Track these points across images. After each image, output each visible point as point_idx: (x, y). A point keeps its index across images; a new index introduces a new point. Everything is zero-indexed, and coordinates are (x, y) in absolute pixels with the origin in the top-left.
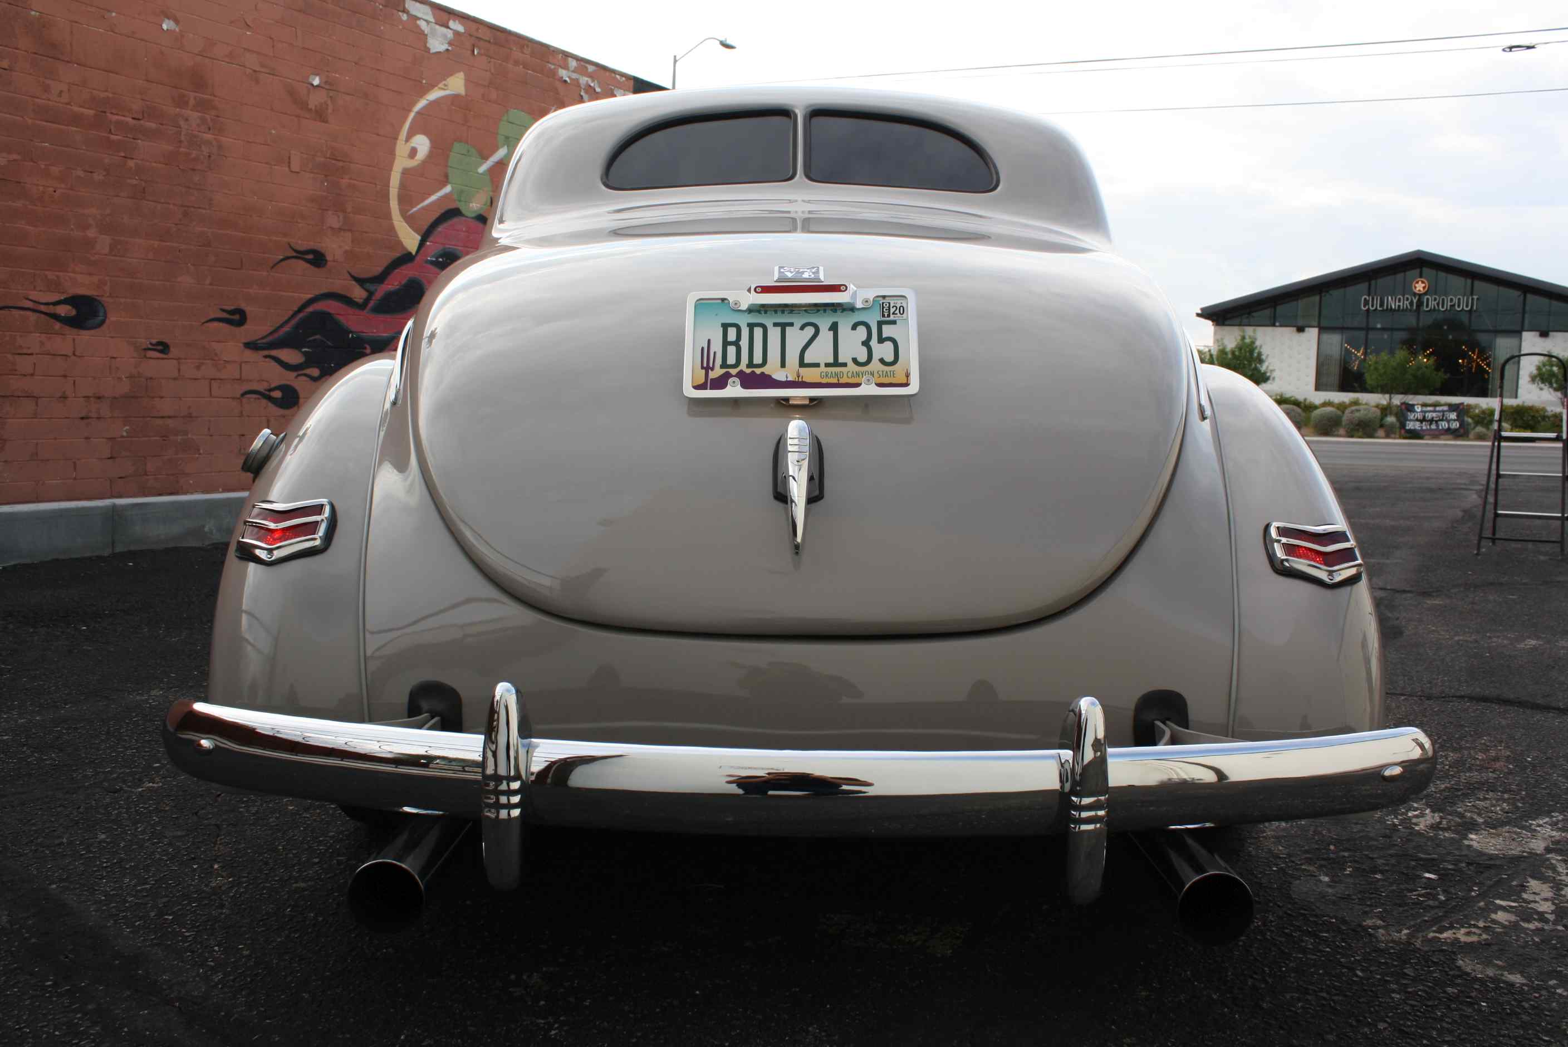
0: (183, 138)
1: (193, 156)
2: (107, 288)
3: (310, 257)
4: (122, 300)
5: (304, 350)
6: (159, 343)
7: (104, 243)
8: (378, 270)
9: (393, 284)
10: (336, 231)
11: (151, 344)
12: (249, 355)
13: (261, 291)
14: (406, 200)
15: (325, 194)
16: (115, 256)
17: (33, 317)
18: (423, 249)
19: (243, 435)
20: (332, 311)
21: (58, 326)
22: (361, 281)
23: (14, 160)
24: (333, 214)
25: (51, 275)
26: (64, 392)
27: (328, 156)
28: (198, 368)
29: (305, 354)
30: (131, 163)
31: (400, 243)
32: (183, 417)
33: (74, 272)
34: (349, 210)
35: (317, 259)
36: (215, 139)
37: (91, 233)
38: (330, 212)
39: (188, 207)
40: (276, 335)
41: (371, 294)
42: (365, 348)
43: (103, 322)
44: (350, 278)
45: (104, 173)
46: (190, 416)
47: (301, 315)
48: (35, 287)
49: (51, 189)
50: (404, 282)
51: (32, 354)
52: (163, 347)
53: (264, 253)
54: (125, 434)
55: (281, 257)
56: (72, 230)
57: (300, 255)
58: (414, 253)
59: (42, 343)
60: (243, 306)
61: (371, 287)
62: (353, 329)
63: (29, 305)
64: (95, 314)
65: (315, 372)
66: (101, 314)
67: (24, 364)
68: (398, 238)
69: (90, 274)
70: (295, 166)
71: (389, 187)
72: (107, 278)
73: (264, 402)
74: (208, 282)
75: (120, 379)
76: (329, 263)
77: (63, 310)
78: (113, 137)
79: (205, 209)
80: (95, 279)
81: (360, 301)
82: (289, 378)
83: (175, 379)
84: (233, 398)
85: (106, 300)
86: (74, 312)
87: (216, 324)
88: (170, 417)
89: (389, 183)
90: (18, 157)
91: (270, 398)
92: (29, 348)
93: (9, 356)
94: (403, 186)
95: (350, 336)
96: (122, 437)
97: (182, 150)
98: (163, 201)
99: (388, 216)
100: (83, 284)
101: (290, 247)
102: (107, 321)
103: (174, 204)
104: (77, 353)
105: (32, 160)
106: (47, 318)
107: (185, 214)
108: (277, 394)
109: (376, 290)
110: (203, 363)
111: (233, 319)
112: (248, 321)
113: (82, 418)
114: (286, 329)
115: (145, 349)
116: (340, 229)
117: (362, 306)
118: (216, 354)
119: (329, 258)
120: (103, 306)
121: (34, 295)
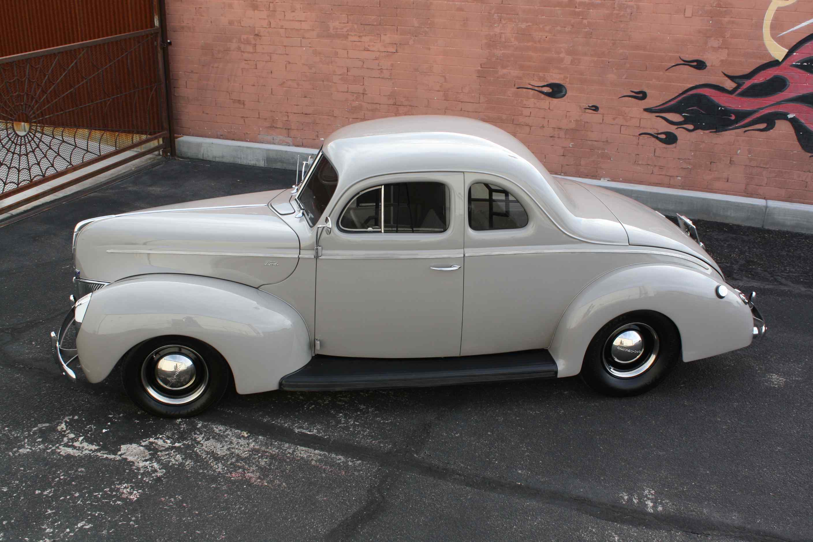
0: (616, 6)
1: (621, 14)
2: (568, 80)
3: (695, 64)
4: (576, 86)
5: (683, 114)
6: (593, 106)
7: (568, 59)
8: (747, 70)
9: (760, 79)
10: (715, 49)
11: (589, 106)
12: (647, 115)
13: (657, 83)
14: (776, 27)
15: (710, 28)
16: (573, 65)
17: (532, 92)
18: (789, 58)
19: (638, 155)
20: (706, 94)
21: (543, 96)
22: (732, 78)
23: (529, 25)
24: (715, 39)
25: (541, 74)
26: (543, 125)
27: (714, 5)
28: (614, 119)
29: (683, 116)
30: (585, 21)
31: (769, 55)
32: (603, 142)
33: (552, 73)
34: (728, 35)
35: (700, 65)
36: (636, 4)
37: (562, 55)
38: (713, 38)
39: (616, 40)
40: (665, 106)
41: (739, 86)
42: (731, 116)
43: (564, 95)
44: (723, 75)
45: (571, 27)
46: (607, 141)
47: (684, 96)
48: (533, 79)
49: (545, 37)
50: (768, 79)
51: (530, 108)
52: (596, 108)
53: (662, 62)
54: (571, 146)
55: (674, 64)
56: (553, 54)
57: (687, 63)
58: (780, 60)
59: (535, 103)
60: (645, 90)
61: (740, 81)
62: (722, 105)
63: (530, 87)
64: (561, 92)
65: (691, 127)
66: (564, 91)
67: (526, 112)
68: (767, 51)
69: (560, 74)
70: (688, 13)
71: (763, 20)
72: (568, 75)
73: (654, 139)
74: (624, 77)
75: (571, 121)
76: (708, 67)
77: (547, 90)
78: (577, 10)
79: (626, 41)
80: (562, 76)
81: (730, 89)
82: (672, 129)
83: (601, 123)
84: (634, 136)
85: (567, 85)
86: (551, 91)
87: (627, 98)
88: (596, 141)
89: (764, 17)
90: (531, 24)
91: (657, 138)
92: (529, 105)
93: (520, 108)
94: (776, 18)
95: (720, 108)
96: (569, 147)
97: (615, 12)
98: (601, 38)
99: (760, 37)
100: (555, 78)
101: (681, 59)
102: (567, 94)
103: (608, 39)
104: (551, 109)
105: (537, 25)
106: (539, 93)
107: (614, 44)
108: (663, 136)
109: (744, 83)
110: (616, 118)
111: (638, 97)
112: (648, 97)
113: (551, 137)
114: (672, 103)
115: (585, 109)
116: (719, 47)
117: (732, 92)
118: (626, 113)
119: (708, 64)
120: (565, 88)
121: (533, 83)
